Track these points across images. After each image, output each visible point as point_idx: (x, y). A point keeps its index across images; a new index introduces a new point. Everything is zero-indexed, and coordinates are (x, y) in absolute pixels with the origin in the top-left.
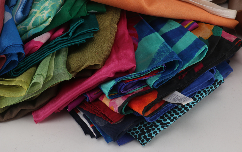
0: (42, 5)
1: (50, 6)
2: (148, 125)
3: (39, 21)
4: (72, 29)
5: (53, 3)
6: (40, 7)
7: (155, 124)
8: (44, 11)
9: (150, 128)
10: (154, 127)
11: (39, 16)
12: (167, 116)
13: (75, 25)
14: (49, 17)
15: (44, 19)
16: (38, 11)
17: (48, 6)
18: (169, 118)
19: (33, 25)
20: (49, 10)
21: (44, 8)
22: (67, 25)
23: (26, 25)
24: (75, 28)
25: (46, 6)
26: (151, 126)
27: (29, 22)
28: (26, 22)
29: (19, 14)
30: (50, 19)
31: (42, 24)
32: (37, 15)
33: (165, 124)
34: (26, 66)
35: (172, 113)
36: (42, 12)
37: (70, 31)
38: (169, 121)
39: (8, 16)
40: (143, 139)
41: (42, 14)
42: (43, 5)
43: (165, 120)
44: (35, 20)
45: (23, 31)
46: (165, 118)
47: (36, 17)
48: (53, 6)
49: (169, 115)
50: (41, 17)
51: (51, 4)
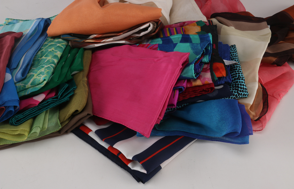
0: (38, 70)
1: (46, 72)
2: (234, 86)
3: (37, 82)
4: (60, 94)
5: (48, 71)
6: (37, 72)
7: (235, 82)
8: (41, 75)
9: (237, 86)
10: (237, 84)
11: (36, 78)
12: (234, 74)
13: (62, 90)
14: (45, 80)
15: (40, 81)
16: (36, 75)
17: (44, 72)
18: (236, 74)
19: (31, 84)
20: (45, 75)
21: (41, 73)
22: (57, 89)
23: (26, 84)
24: (62, 93)
25: (42, 72)
26: (236, 84)
27: (28, 82)
28: (25, 81)
29: (19, 75)
30: (45, 82)
31: (38, 85)
32: (35, 77)
33: (239, 77)
34: (25, 118)
35: (234, 71)
36: (39, 76)
37: (59, 95)
38: (237, 75)
39: (8, 77)
40: (241, 93)
41: (39, 77)
42: (40, 71)
43: (236, 76)
44: (33, 81)
45: (22, 87)
46: (235, 76)
47: (34, 79)
48: (48, 72)
49: (234, 73)
50: (38, 79)
51: (46, 71)
